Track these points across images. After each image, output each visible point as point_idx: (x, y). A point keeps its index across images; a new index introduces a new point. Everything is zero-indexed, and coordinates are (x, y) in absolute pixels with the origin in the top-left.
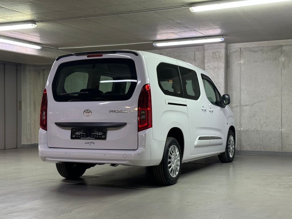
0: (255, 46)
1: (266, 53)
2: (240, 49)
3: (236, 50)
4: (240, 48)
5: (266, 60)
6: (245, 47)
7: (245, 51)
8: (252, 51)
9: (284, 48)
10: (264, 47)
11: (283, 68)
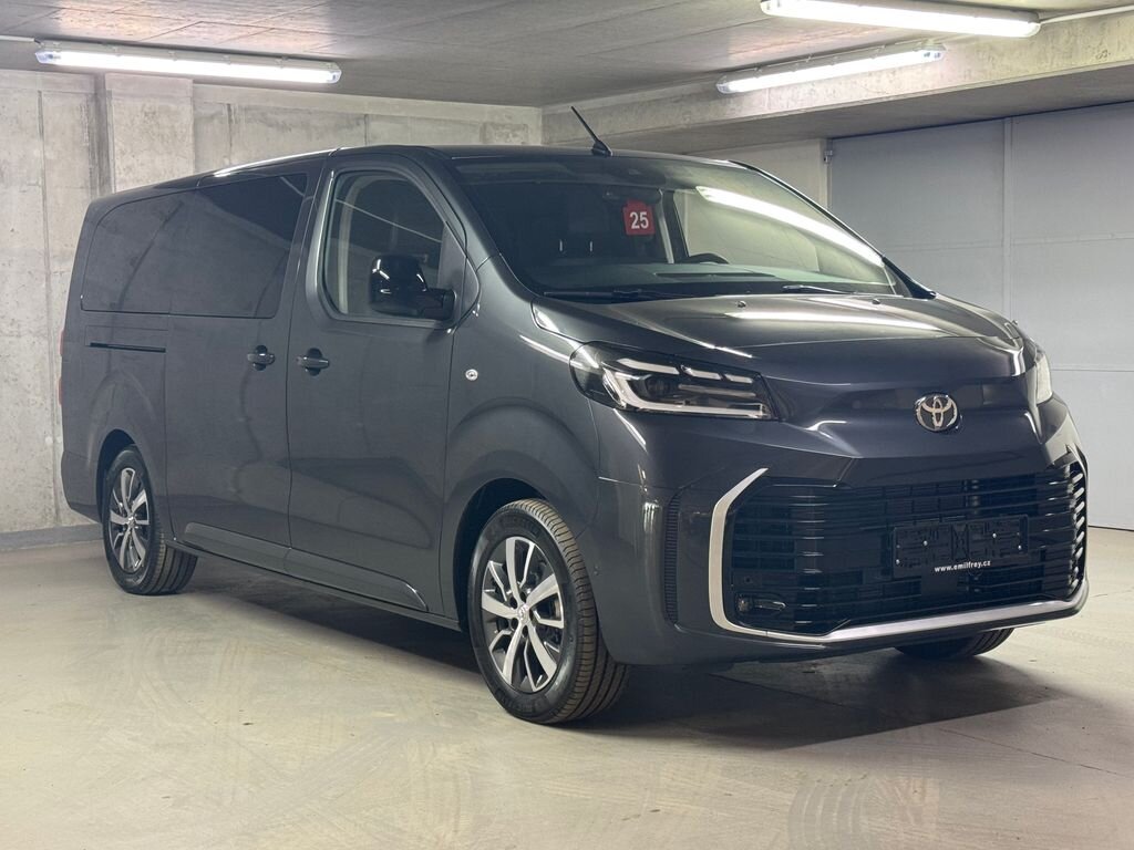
0: (279, 105)
1: (317, 139)
2: (229, 110)
3: (213, 112)
4: (229, 105)
6: (244, 104)
7: (248, 121)
8: (271, 126)
9: (374, 126)
10: (310, 113)
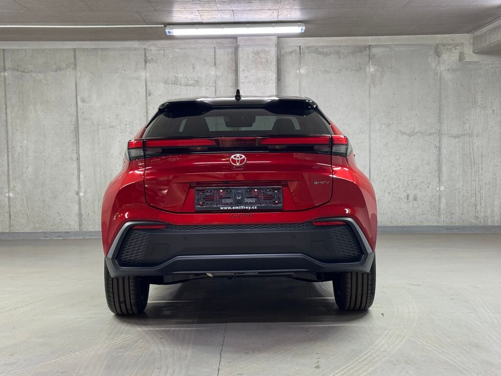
0: (325, 44)
1: (343, 58)
3: (292, 50)
4: (300, 46)
5: (344, 70)
6: (308, 45)
7: (309, 53)
8: (320, 54)
9: (374, 50)
10: (340, 47)
11: (372, 85)
